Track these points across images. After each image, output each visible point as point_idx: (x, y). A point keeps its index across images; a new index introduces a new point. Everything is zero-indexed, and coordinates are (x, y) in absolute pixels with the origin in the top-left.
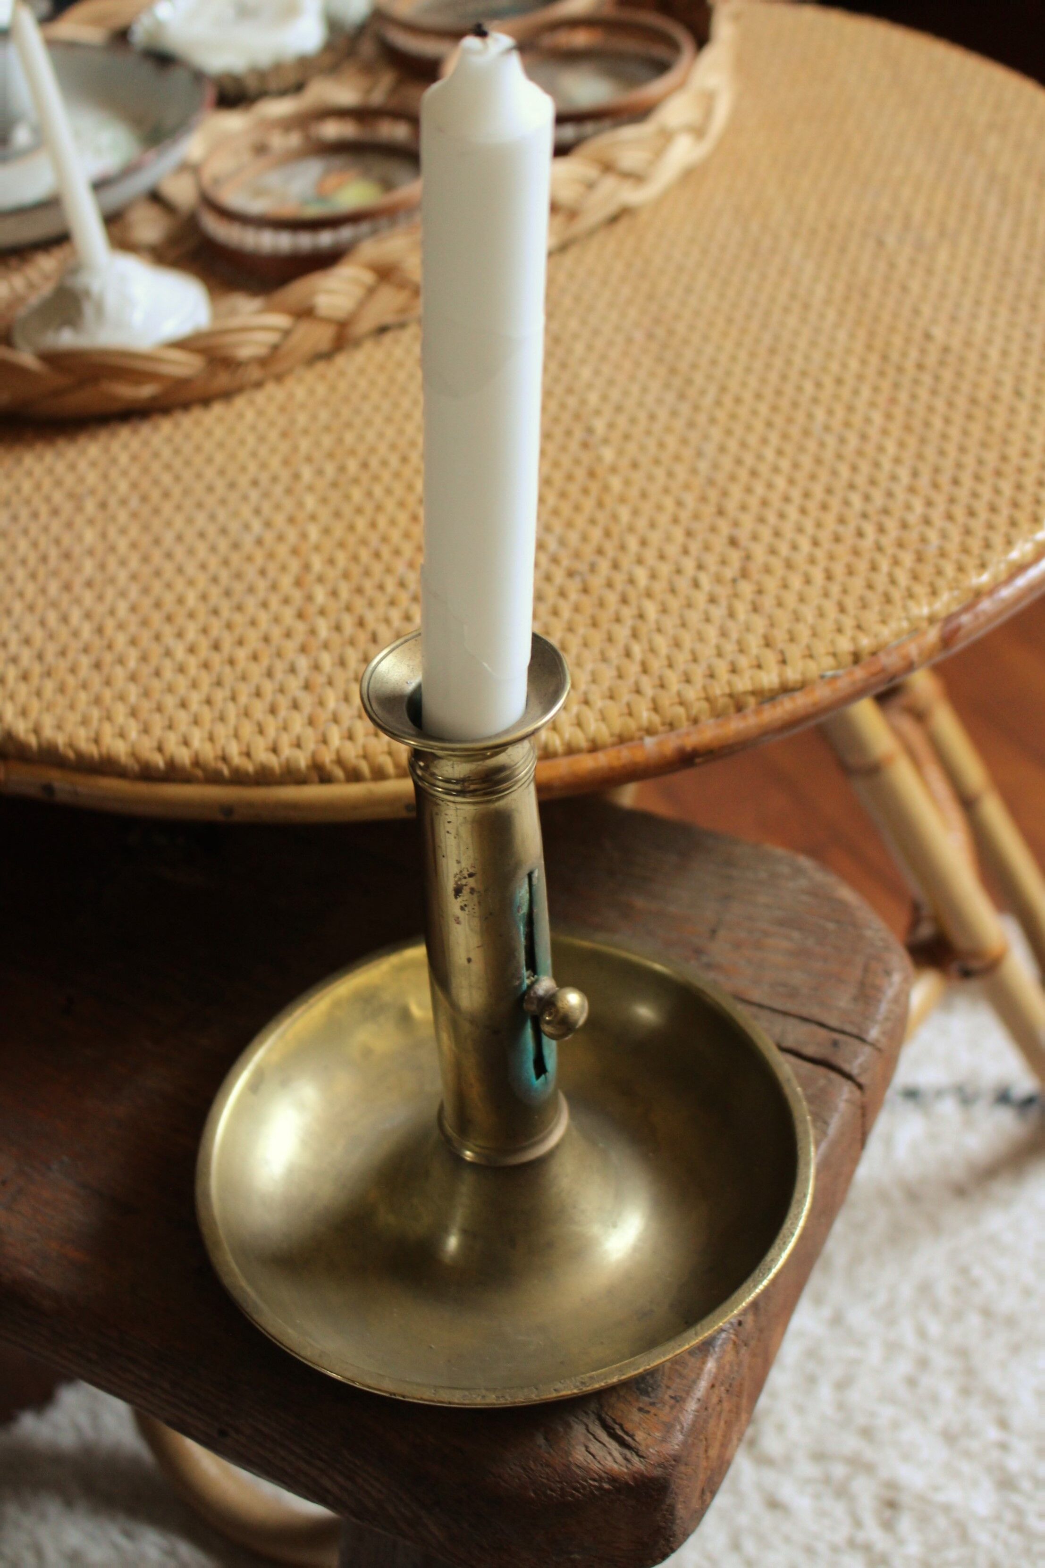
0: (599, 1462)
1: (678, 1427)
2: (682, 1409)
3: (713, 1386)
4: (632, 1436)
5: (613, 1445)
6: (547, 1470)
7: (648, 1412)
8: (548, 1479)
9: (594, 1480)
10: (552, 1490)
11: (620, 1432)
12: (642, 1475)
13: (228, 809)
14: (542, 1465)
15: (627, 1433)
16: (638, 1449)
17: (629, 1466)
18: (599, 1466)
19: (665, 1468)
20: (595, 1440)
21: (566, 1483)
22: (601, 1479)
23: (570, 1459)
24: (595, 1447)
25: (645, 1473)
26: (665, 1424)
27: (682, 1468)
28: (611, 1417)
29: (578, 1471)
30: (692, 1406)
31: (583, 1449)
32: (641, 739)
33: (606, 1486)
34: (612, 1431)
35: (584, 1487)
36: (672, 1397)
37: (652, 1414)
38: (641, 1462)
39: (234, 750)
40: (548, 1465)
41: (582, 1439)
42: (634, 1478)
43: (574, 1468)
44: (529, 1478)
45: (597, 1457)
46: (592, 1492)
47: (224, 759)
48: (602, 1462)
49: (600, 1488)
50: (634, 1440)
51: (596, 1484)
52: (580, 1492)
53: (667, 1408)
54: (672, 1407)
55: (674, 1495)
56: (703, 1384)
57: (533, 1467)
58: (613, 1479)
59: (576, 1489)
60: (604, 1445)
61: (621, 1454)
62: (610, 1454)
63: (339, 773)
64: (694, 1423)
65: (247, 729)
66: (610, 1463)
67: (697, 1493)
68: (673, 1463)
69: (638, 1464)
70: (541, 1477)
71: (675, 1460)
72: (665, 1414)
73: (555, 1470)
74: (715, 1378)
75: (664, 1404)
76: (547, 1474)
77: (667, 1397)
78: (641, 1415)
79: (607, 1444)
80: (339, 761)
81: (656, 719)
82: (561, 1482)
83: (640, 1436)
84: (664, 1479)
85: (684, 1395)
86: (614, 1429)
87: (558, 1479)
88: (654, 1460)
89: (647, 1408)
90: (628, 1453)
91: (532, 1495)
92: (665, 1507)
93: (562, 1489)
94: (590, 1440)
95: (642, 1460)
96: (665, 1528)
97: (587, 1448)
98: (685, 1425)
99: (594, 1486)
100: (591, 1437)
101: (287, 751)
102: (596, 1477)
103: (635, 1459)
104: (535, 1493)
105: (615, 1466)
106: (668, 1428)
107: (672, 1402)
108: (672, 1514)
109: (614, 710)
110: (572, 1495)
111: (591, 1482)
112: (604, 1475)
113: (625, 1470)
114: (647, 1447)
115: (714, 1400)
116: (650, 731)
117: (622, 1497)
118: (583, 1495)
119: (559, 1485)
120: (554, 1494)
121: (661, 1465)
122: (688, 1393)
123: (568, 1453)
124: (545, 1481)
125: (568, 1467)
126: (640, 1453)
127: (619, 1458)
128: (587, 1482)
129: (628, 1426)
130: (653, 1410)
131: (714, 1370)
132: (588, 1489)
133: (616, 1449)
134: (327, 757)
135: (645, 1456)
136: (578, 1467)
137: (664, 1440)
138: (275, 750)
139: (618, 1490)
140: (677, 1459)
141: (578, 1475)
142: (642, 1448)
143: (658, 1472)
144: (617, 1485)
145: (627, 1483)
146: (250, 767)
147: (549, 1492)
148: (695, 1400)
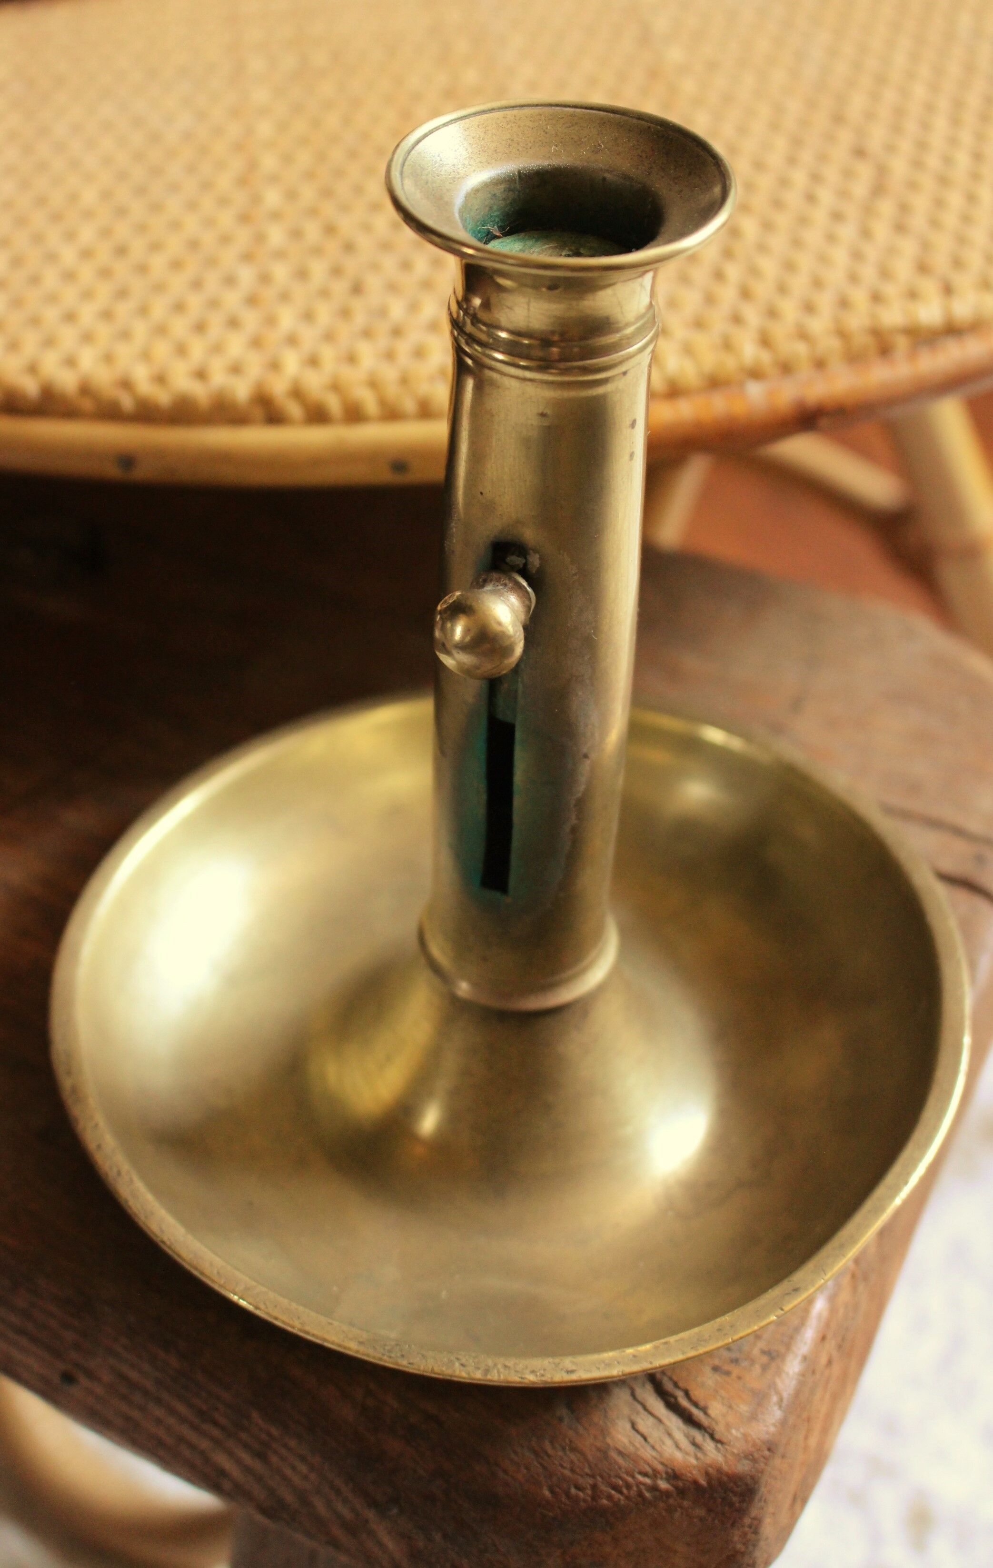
0: (653, 1448)
1: (775, 1399)
2: (779, 1372)
3: (824, 1338)
4: (704, 1410)
5: (673, 1422)
6: (573, 1457)
7: (728, 1373)
8: (572, 1470)
9: (645, 1474)
10: (577, 1487)
11: (684, 1402)
12: (719, 1470)
13: (127, 460)
14: (564, 1449)
15: (696, 1404)
16: (713, 1431)
17: (699, 1455)
18: (654, 1453)
19: (754, 1461)
20: (646, 1413)
21: (602, 1477)
22: (655, 1474)
23: (609, 1440)
24: (645, 1424)
25: (725, 1468)
26: (755, 1393)
27: (777, 1462)
28: (671, 1379)
29: (620, 1460)
30: (793, 1366)
31: (628, 1426)
32: (741, 384)
33: (663, 1485)
34: (672, 1400)
35: (628, 1486)
36: (763, 1352)
37: (734, 1375)
38: (717, 1449)
39: (142, 376)
40: (574, 1449)
41: (626, 1410)
42: (707, 1474)
43: (613, 1454)
44: (544, 1468)
45: (649, 1439)
46: (640, 1494)
47: (126, 384)
48: (657, 1447)
49: (654, 1488)
50: (706, 1413)
51: (648, 1481)
52: (621, 1493)
53: (757, 1369)
54: (765, 1368)
55: (762, 1503)
56: (809, 1334)
57: (550, 1451)
58: (674, 1476)
59: (615, 1488)
60: (660, 1421)
61: (687, 1436)
62: (670, 1435)
63: (294, 410)
64: (797, 1393)
65: (162, 350)
66: (669, 1450)
67: (788, 1501)
68: (767, 1453)
69: (712, 1453)
70: (562, 1466)
71: (769, 1450)
72: (754, 1377)
73: (583, 1454)
74: (828, 1325)
75: (753, 1362)
76: (572, 1462)
77: (756, 1352)
78: (717, 1377)
79: (665, 1420)
80: (297, 393)
81: (766, 358)
82: (593, 1476)
83: (716, 1409)
84: (752, 1477)
85: (782, 1350)
86: (676, 1398)
87: (587, 1470)
88: (738, 1447)
89: (726, 1367)
90: (698, 1436)
91: (547, 1493)
92: (747, 1521)
93: (594, 1487)
94: (638, 1413)
95: (719, 1446)
96: (743, 1554)
97: (634, 1426)
98: (785, 1395)
99: (644, 1484)
100: (640, 1408)
101: (219, 378)
102: (648, 1469)
103: (709, 1446)
104: (552, 1491)
105: (679, 1455)
106: (760, 1398)
107: (765, 1359)
108: (756, 1532)
109: (703, 342)
110: (610, 1497)
111: (640, 1478)
112: (660, 1467)
113: (693, 1461)
114: (728, 1426)
115: (823, 1360)
116: (755, 374)
117: (686, 1503)
118: (627, 1498)
119: (591, 1481)
120: (581, 1494)
121: (749, 1456)
122: (788, 1347)
123: (604, 1432)
124: (567, 1472)
125: (604, 1452)
126: (717, 1436)
127: (684, 1443)
128: (633, 1477)
129: (696, 1394)
130: (736, 1371)
131: (825, 1314)
132: (635, 1488)
133: (679, 1428)
134: (279, 387)
135: (724, 1440)
136: (620, 1453)
137: (753, 1417)
138: (201, 375)
139: (682, 1492)
140: (771, 1447)
141: (620, 1468)
142: (720, 1430)
143: (743, 1467)
144: (680, 1484)
145: (695, 1482)
146: (163, 398)
147: (573, 1491)
148: (799, 1359)
